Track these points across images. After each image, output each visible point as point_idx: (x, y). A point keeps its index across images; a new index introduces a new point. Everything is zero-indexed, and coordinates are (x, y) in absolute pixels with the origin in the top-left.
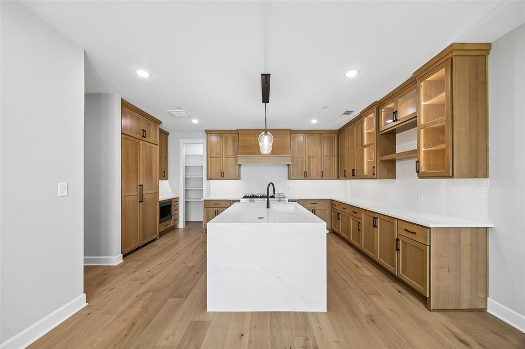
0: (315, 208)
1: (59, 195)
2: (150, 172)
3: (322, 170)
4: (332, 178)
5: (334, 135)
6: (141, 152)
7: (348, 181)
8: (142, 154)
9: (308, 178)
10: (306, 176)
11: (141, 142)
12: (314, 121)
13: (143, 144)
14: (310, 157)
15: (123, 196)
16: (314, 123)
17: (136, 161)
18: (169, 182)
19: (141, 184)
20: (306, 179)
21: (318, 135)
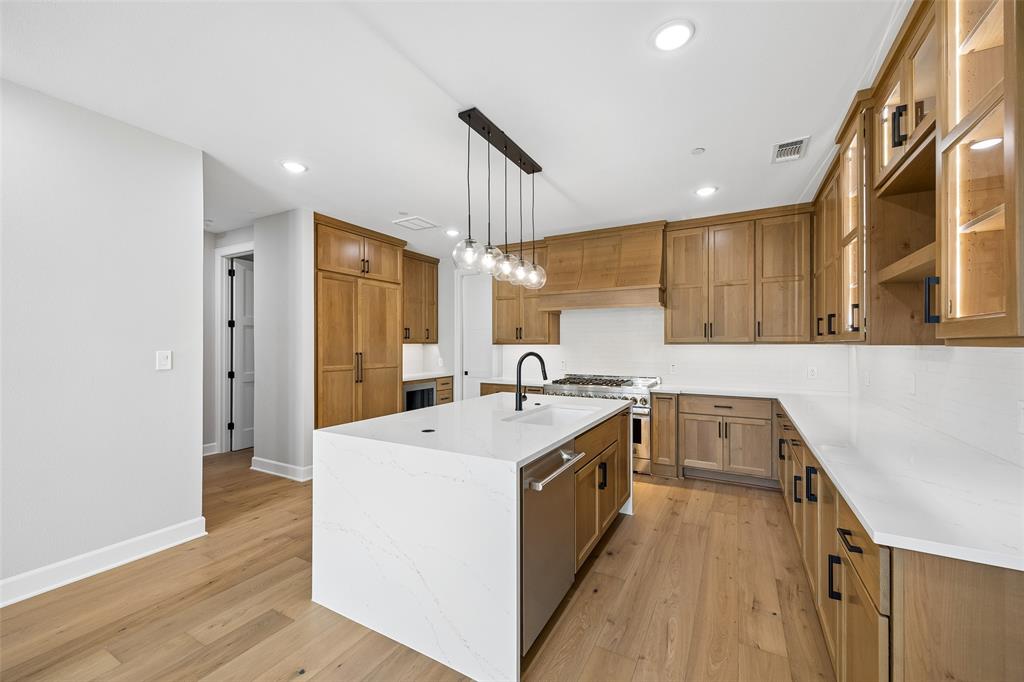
0: (729, 420)
1: (157, 368)
2: (379, 330)
3: (759, 319)
4: (789, 339)
5: (796, 218)
6: (360, 297)
7: (853, 348)
8: (362, 302)
9: (715, 339)
10: (709, 333)
11: (360, 281)
12: (706, 192)
13: (363, 284)
14: (720, 287)
15: (320, 372)
16: (706, 197)
17: (349, 313)
18: (440, 348)
19: (360, 351)
20: (709, 343)
21: (746, 224)
